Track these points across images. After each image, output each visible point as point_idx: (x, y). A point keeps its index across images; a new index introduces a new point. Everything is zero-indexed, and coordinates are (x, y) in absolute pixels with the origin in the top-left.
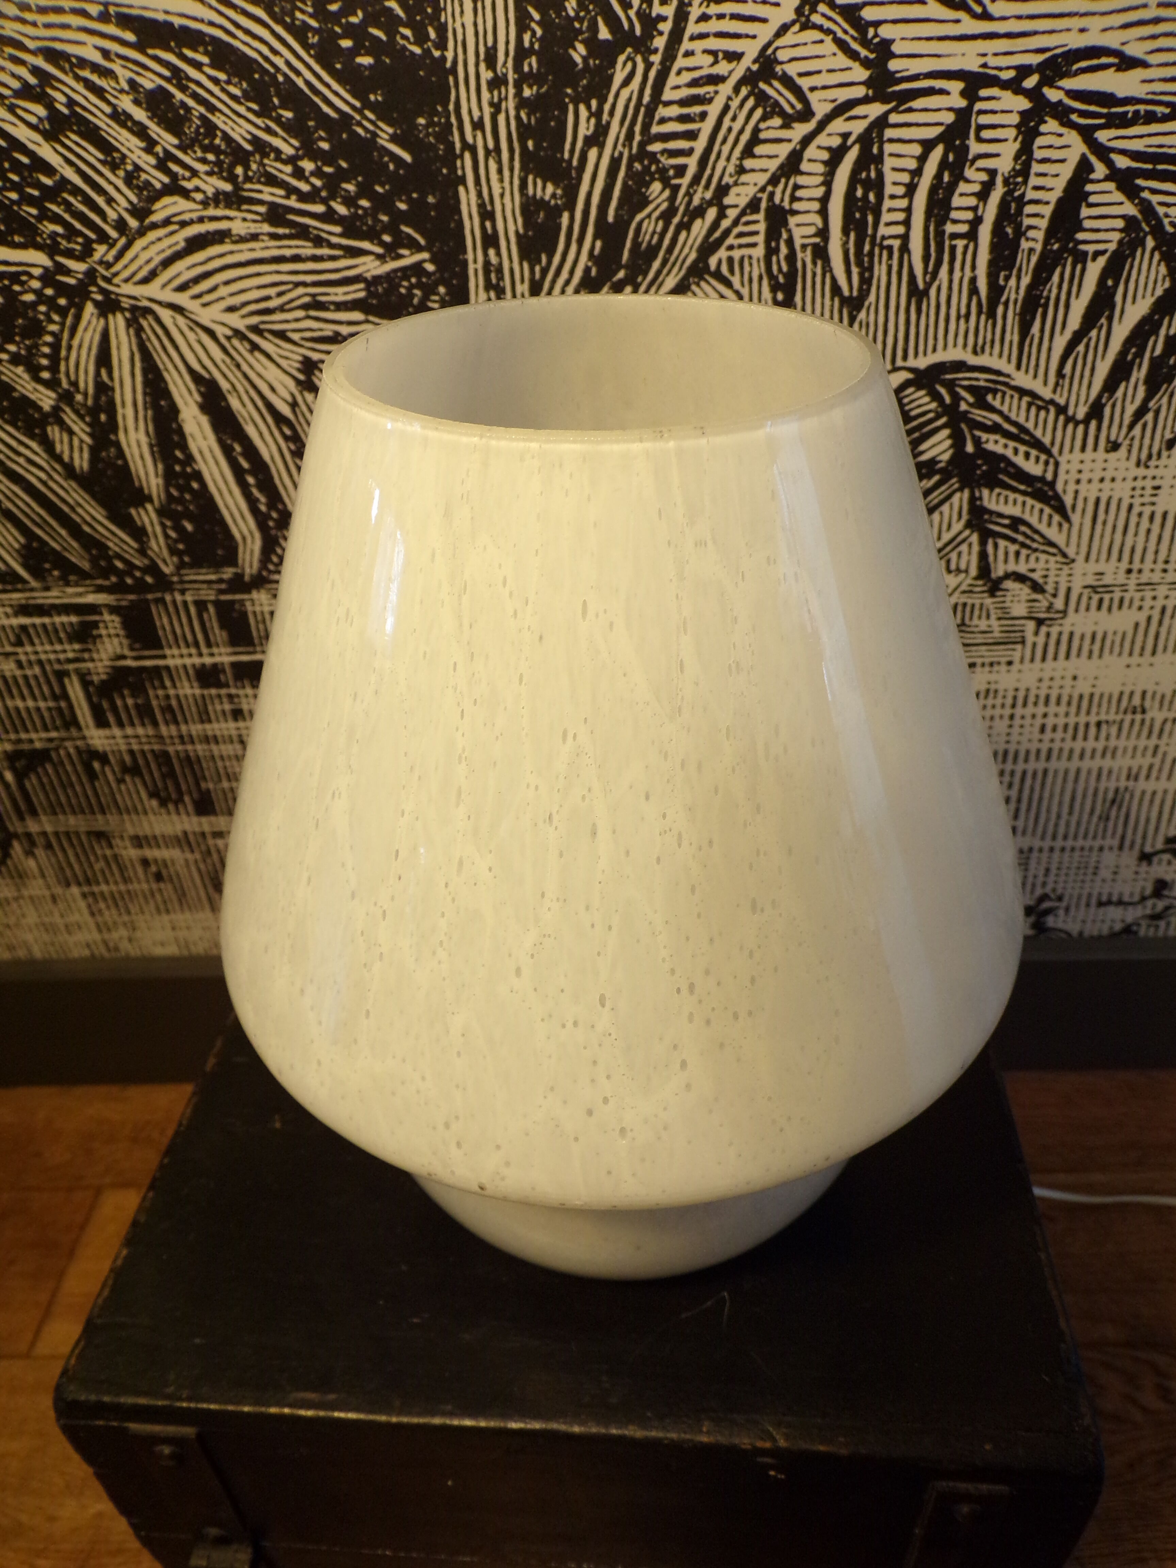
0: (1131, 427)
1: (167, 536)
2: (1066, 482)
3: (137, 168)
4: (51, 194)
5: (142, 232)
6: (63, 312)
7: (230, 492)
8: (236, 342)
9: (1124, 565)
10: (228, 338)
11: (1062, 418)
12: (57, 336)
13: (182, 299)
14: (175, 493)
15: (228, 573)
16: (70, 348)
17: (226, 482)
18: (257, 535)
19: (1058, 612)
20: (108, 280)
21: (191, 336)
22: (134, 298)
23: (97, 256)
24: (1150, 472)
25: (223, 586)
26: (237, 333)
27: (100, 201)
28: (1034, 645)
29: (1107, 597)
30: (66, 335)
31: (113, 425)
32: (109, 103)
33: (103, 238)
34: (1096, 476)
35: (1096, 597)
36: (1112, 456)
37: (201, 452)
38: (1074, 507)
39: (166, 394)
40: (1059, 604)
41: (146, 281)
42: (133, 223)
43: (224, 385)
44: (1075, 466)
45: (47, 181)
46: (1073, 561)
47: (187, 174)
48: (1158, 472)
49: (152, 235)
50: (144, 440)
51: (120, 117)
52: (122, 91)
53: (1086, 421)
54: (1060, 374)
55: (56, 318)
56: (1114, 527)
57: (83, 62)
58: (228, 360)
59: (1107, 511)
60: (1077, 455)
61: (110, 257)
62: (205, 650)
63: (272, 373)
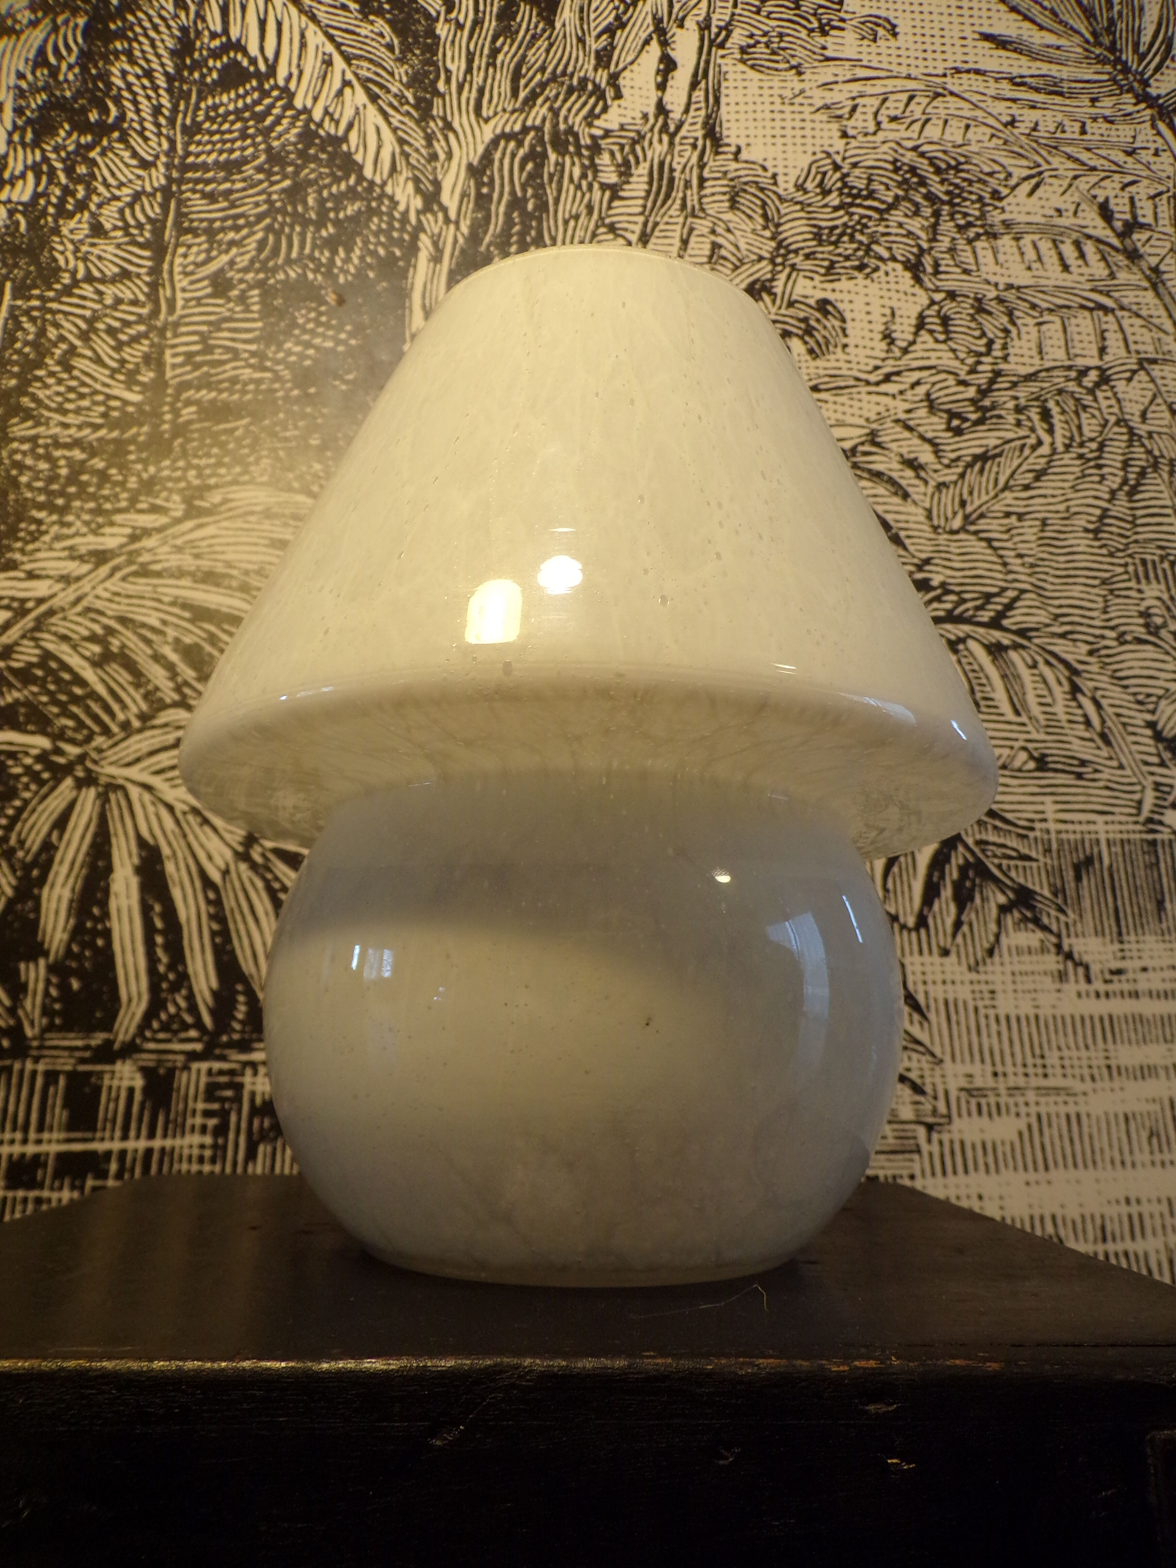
0: (954, 936)
1: (47, 993)
2: (915, 983)
3: (157, 689)
4: (76, 700)
5: (140, 731)
6: (41, 783)
7: (134, 951)
8: (190, 818)
9: (989, 1068)
10: (184, 813)
11: (896, 926)
12: (26, 802)
13: (156, 781)
14: (75, 948)
15: (98, 1039)
16: (34, 811)
17: (133, 942)
18: (145, 997)
19: (943, 1116)
20: (95, 762)
21: (151, 809)
22: (113, 777)
23: (94, 744)
24: (982, 977)
25: (87, 1054)
26: (195, 811)
27: (115, 707)
28: (931, 1155)
29: (983, 1101)
30: (34, 802)
31: (42, 881)
32: (151, 647)
33: (106, 731)
34: (939, 978)
35: (973, 1102)
36: (947, 961)
37: (119, 910)
38: (928, 1007)
39: (108, 856)
40: (942, 1108)
41: (129, 765)
42: (136, 724)
43: (166, 851)
44: (918, 968)
45: (78, 691)
46: (941, 1061)
47: (194, 695)
48: (990, 978)
49: (148, 733)
50: (67, 894)
51: (157, 658)
52: (166, 643)
53: (917, 928)
54: (886, 890)
55: (33, 787)
56: (968, 1028)
57: (144, 625)
58: (177, 830)
59: (957, 1012)
60: (917, 958)
61: (105, 746)
62: (32, 1135)
63: (214, 844)
